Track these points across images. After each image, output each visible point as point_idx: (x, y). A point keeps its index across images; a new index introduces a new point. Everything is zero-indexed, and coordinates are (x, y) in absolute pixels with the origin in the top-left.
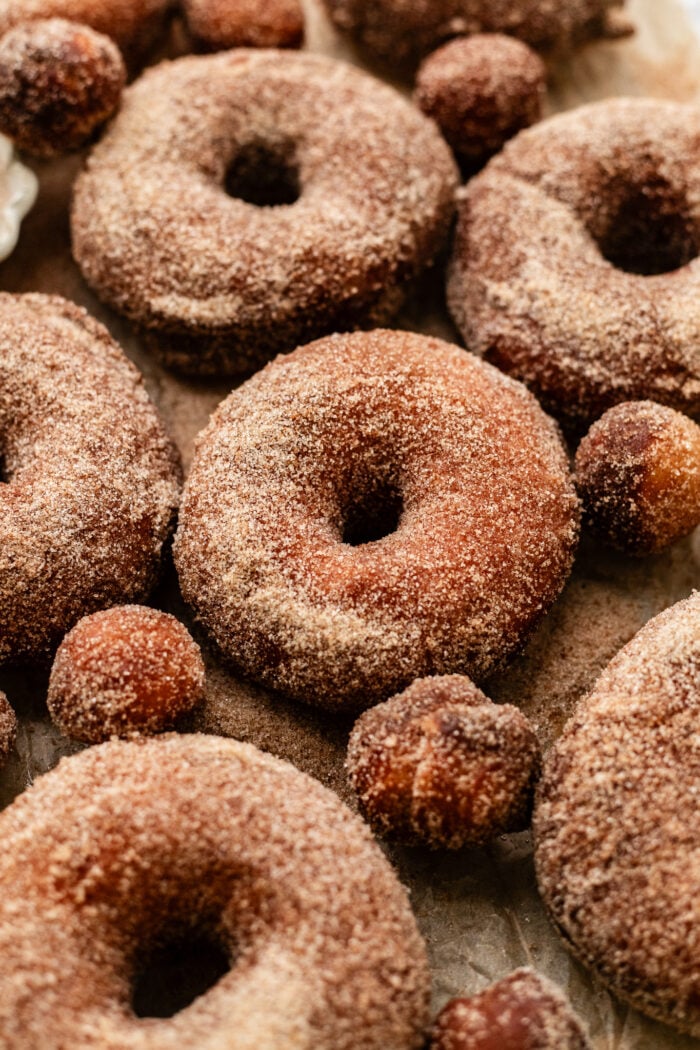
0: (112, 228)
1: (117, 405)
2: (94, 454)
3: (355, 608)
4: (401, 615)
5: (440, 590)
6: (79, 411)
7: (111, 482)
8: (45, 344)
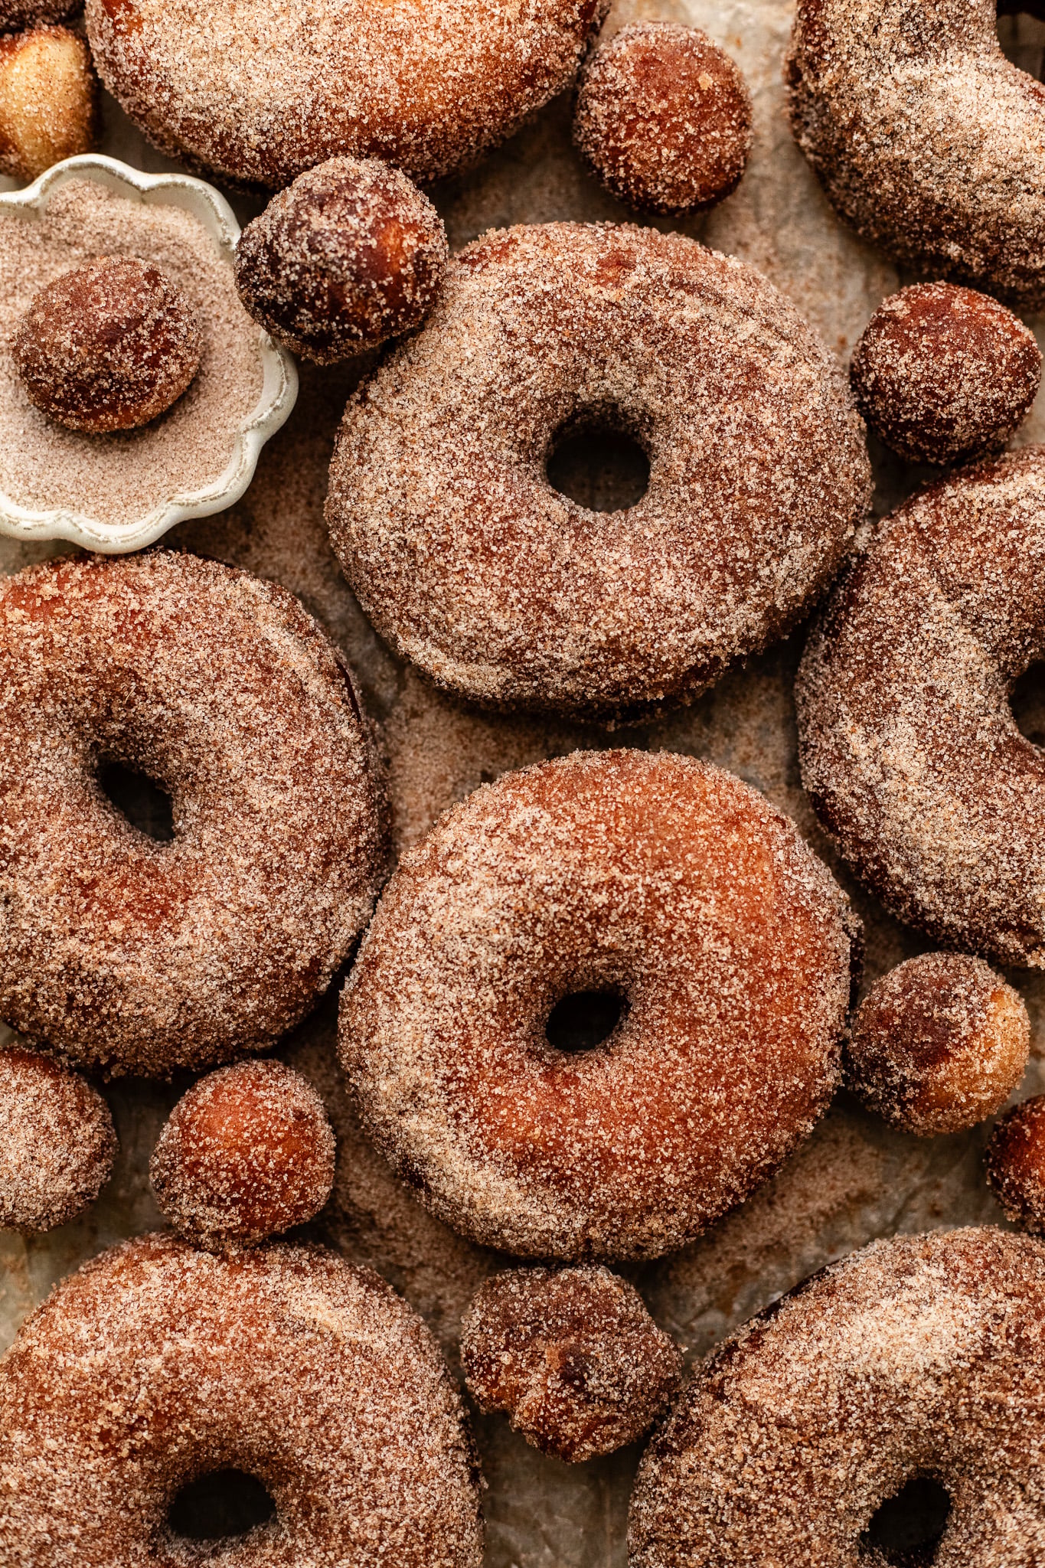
0: (373, 522)
1: (315, 800)
2: (268, 875)
3: (517, 1177)
4: (568, 1200)
5: (621, 1184)
6: (264, 806)
7: (280, 921)
8: (245, 690)
